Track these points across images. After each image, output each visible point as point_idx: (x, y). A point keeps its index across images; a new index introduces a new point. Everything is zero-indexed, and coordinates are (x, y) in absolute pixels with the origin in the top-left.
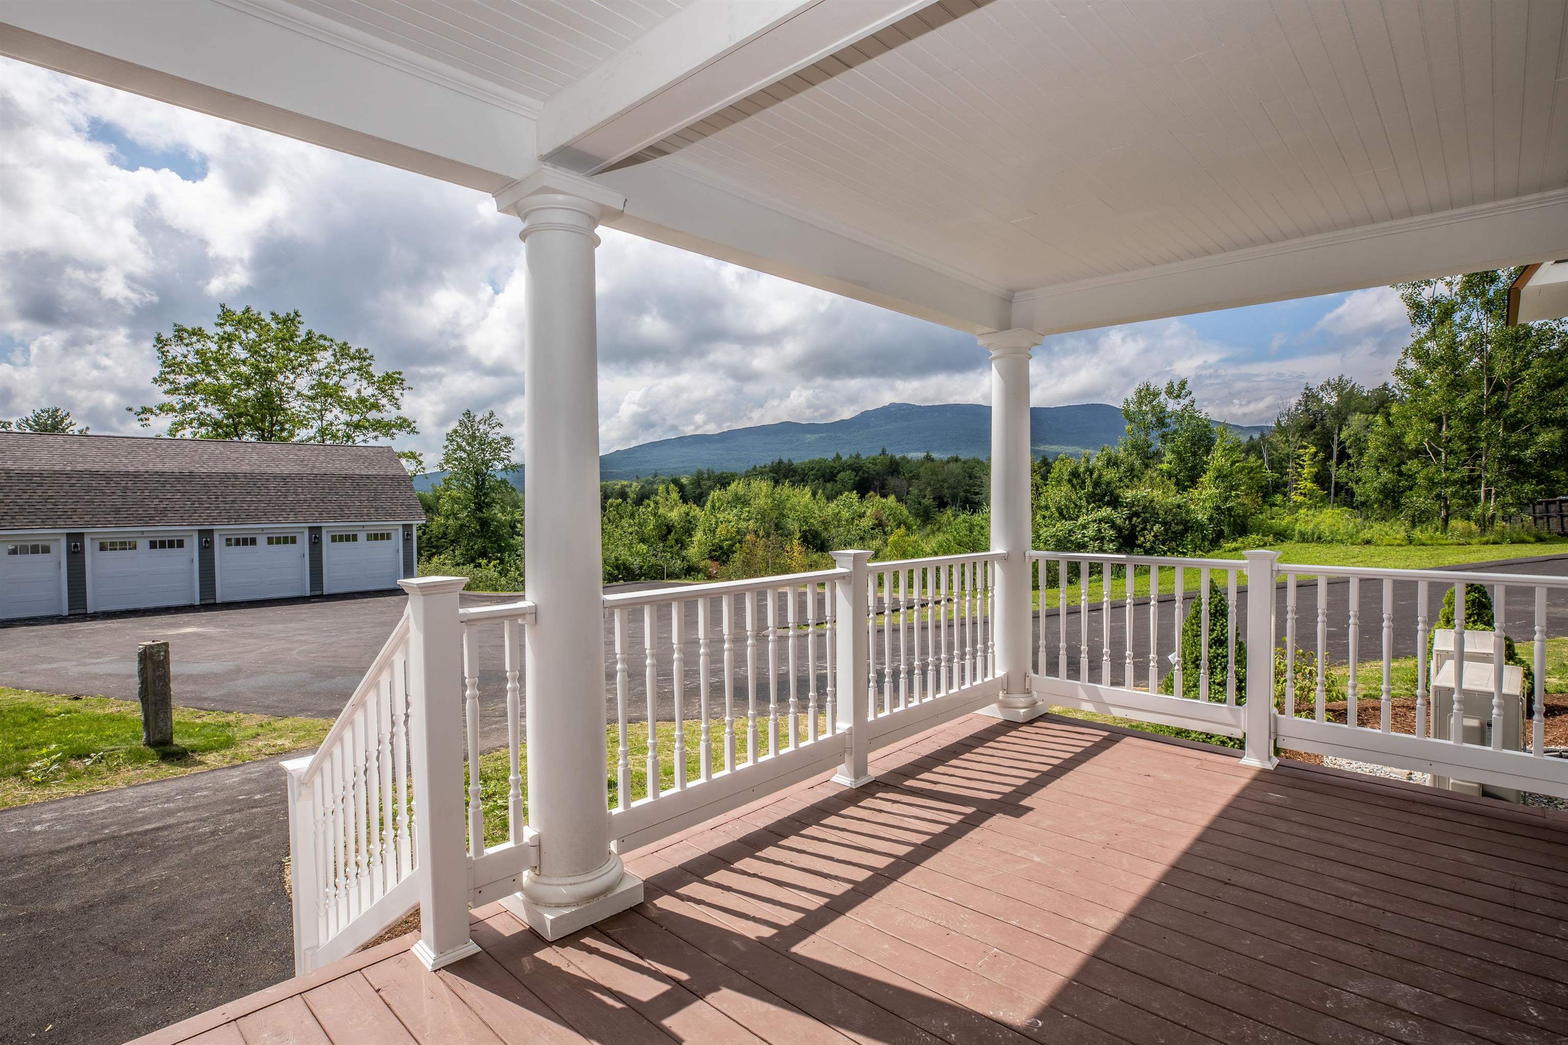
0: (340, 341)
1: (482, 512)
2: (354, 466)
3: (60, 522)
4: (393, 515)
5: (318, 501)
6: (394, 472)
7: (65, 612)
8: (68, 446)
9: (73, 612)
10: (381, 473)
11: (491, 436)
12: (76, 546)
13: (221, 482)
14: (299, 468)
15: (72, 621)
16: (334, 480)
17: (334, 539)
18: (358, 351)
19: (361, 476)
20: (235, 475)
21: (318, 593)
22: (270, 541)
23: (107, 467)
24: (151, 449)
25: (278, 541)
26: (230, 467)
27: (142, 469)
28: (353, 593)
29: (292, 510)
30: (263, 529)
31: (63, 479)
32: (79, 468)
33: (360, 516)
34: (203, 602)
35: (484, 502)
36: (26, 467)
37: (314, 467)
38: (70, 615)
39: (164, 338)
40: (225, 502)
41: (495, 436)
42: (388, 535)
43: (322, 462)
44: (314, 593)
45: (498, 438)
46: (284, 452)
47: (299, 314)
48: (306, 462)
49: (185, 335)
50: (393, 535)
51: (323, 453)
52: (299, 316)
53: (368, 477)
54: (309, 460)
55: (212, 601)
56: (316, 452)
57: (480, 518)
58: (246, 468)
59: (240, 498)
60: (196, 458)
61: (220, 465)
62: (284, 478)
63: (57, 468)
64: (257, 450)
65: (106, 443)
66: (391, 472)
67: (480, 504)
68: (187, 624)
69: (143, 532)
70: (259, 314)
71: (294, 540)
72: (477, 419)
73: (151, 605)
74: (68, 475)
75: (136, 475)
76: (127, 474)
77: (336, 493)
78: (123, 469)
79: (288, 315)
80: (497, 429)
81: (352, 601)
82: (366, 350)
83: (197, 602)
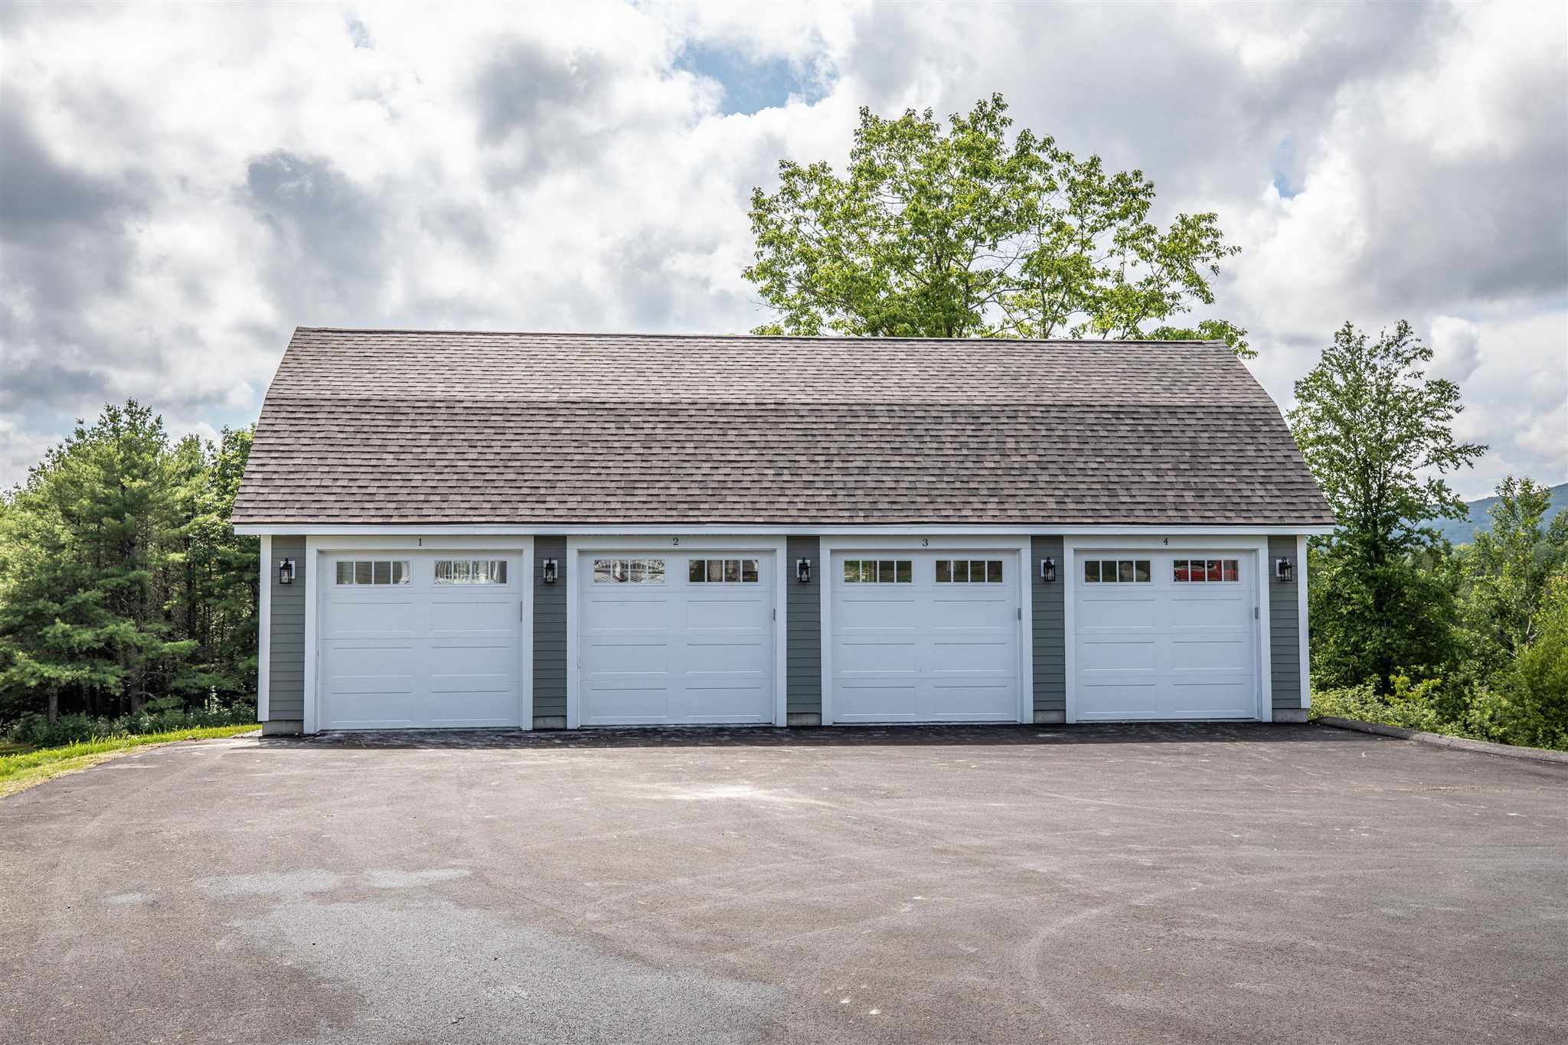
0: (1082, 158)
1: (1383, 563)
2: (1137, 386)
3: (524, 510)
4: (1242, 510)
5: (1053, 469)
6: (1237, 399)
7: (527, 724)
8: (561, 356)
9: (541, 723)
10: (1205, 402)
11: (1400, 382)
12: (550, 567)
13: (839, 425)
14: (1009, 391)
15: (537, 744)
16: (1090, 418)
17: (1092, 571)
18: (1121, 179)
19: (1156, 410)
20: (869, 410)
21: (1052, 717)
22: (942, 571)
23: (623, 395)
24: (707, 358)
25: (961, 573)
26: (858, 392)
27: (686, 396)
28: (1140, 725)
29: (993, 492)
30: (926, 538)
31: (541, 419)
32: (572, 397)
33: (1155, 511)
34: (795, 722)
35: (1384, 539)
36: (482, 397)
37: (1042, 389)
38: (535, 730)
39: (766, 197)
40: (845, 471)
41: (1411, 382)
42: (1233, 566)
43: (1061, 378)
44: (1042, 718)
45: (1420, 385)
46: (975, 358)
47: (1005, 101)
48: (1023, 380)
49: (800, 185)
50: (1244, 564)
51: (1062, 359)
52: (1002, 107)
53: (1172, 411)
54: (1030, 374)
55: (811, 721)
56: (1046, 357)
57: (1375, 578)
58: (895, 395)
59: (877, 461)
60: (793, 374)
61: (839, 387)
62: (975, 416)
63: (534, 397)
64: (918, 356)
65: (627, 349)
66: (1229, 398)
67: (1374, 546)
68: (734, 776)
69: (676, 538)
70: (928, 116)
71: (996, 571)
72: (1368, 345)
73: (689, 720)
74: (551, 412)
75: (673, 410)
76: (656, 408)
77: (1097, 452)
78: (650, 396)
79: (982, 105)
80: (1419, 365)
81: (1147, 746)
82: (1137, 174)
83: (782, 721)
